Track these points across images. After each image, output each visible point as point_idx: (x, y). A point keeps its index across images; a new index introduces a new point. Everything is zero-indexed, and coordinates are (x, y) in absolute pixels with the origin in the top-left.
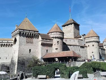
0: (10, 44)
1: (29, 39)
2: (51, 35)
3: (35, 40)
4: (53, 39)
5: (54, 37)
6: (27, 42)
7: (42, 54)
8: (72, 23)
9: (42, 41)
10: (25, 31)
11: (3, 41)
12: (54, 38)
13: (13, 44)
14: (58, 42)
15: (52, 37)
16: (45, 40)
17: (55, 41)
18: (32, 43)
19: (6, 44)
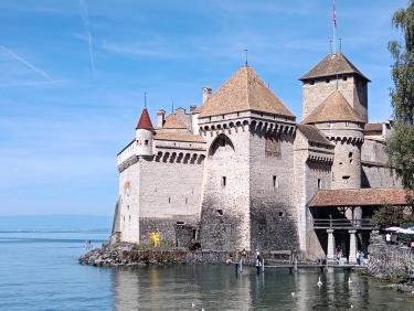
0: (199, 153)
1: (272, 144)
2: (329, 132)
3: (284, 145)
4: (333, 143)
5: (339, 139)
6: (268, 154)
7: (308, 192)
8: (350, 75)
9: (310, 150)
10: (264, 117)
11: (178, 145)
12: (339, 142)
13: (206, 154)
14: (351, 154)
15: (333, 138)
16: (323, 149)
17: (341, 151)
18: (278, 155)
19: (185, 152)
